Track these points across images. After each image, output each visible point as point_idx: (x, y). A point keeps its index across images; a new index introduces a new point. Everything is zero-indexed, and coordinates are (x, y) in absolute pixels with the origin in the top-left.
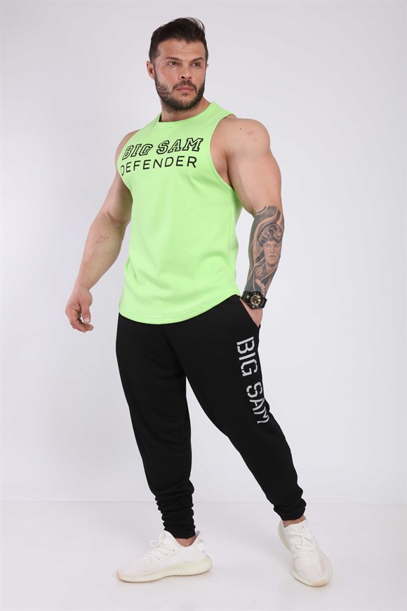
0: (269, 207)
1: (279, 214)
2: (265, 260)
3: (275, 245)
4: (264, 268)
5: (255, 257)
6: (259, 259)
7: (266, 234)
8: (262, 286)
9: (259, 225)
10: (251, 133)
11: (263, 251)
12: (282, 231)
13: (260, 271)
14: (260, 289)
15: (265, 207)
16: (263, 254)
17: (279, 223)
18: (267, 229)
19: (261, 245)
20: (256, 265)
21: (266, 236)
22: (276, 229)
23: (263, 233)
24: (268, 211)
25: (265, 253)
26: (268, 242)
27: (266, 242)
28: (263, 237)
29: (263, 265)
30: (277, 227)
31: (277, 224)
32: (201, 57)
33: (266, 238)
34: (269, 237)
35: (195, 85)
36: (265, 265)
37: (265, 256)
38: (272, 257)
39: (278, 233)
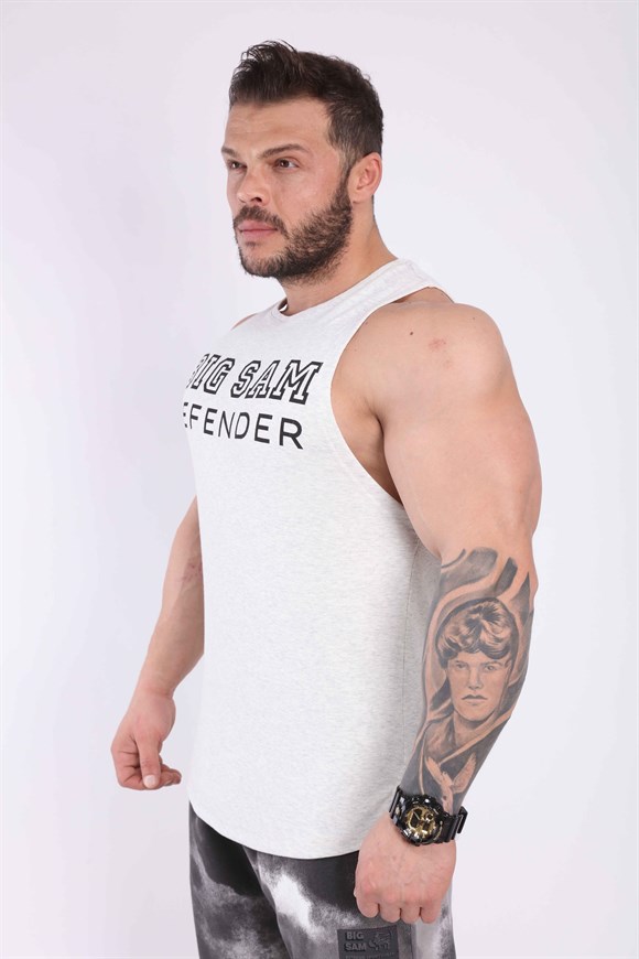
1: (512, 570)
2: (451, 709)
3: (485, 664)
4: (451, 729)
5: (430, 694)
6: (436, 701)
7: (457, 632)
8: (445, 782)
9: (440, 606)
10: (437, 344)
11: (447, 682)
12: (512, 623)
13: (437, 738)
14: (437, 787)
16: (446, 689)
17: (507, 596)
18: (461, 618)
19: (444, 664)
20: (431, 715)
21: (456, 639)
23: (448, 629)
24: (470, 566)
25: (455, 688)
26: (463, 657)
27: (456, 655)
28: (449, 641)
29: (448, 719)
30: (500, 611)
31: (497, 601)
32: (293, 142)
33: (456, 645)
34: (463, 642)
35: (280, 216)
36: (452, 721)
37: (453, 695)
38: (471, 700)
39: (500, 629)
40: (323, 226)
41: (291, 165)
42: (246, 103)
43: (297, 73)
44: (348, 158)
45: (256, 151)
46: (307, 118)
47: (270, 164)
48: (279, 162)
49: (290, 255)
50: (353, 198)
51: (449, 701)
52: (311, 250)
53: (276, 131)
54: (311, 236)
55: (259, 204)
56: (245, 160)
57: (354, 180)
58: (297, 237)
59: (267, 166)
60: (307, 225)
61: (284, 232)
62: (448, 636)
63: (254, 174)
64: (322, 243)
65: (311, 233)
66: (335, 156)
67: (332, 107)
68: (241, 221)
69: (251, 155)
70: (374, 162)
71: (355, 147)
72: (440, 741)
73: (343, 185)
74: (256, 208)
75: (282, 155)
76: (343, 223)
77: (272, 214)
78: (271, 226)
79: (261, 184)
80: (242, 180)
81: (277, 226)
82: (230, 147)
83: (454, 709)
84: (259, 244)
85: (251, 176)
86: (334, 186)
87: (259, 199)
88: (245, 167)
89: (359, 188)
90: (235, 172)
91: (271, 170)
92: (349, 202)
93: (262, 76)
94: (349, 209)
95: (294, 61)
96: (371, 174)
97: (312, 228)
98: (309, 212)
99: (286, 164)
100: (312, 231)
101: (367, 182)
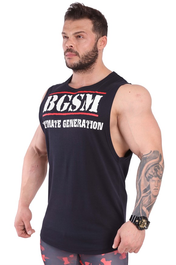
0: (154, 152)
1: (161, 157)
2: (150, 192)
3: (158, 181)
4: (150, 198)
5: (142, 189)
6: (145, 191)
7: (152, 172)
8: (147, 213)
10: (138, 95)
11: (149, 185)
12: (163, 170)
13: (146, 201)
14: (145, 214)
15: (151, 151)
16: (149, 187)
17: (161, 163)
18: (153, 168)
19: (148, 180)
20: (143, 195)
21: (152, 174)
22: (159, 168)
23: (149, 171)
24: (153, 155)
25: (151, 187)
26: (154, 178)
27: (152, 178)
28: (150, 174)
29: (149, 196)
30: (160, 167)
31: (159, 164)
32: (82, 30)
33: (152, 175)
34: (154, 174)
35: (78, 51)
36: (150, 196)
37: (151, 189)
38: (156, 190)
39: (161, 171)
40: (90, 55)
41: (81, 37)
42: (69, 19)
43: (84, 11)
44: (98, 36)
45: (71, 33)
46: (86, 24)
47: (75, 37)
48: (78, 36)
49: (80, 62)
50: (99, 48)
51: (150, 190)
52: (86, 62)
53: (78, 27)
54: (86, 58)
55: (72, 48)
56: (69, 35)
57: (99, 43)
58: (83, 58)
59: (74, 37)
60: (86, 54)
61: (79, 56)
62: (149, 173)
63: (71, 39)
64: (89, 60)
65: (86, 57)
66: (94, 35)
67: (93, 22)
68: (66, 53)
69: (70, 34)
70: (105, 39)
71: (100, 34)
72: (147, 201)
73: (96, 44)
74: (71, 48)
75: (79, 34)
76: (96, 55)
77: (76, 51)
78: (75, 54)
79: (72, 42)
80: (67, 41)
81: (77, 54)
82: (64, 32)
83: (151, 192)
84: (72, 59)
85: (70, 40)
86: (93, 44)
87: (72, 46)
88: (68, 38)
89: (100, 46)
90: (65, 39)
91: (76, 39)
92: (97, 50)
93: (74, 12)
94: (97, 51)
95: (84, 8)
96: (104, 42)
97: (87, 56)
98: (86, 51)
99: (80, 37)
100: (86, 56)
101: (103, 44)
